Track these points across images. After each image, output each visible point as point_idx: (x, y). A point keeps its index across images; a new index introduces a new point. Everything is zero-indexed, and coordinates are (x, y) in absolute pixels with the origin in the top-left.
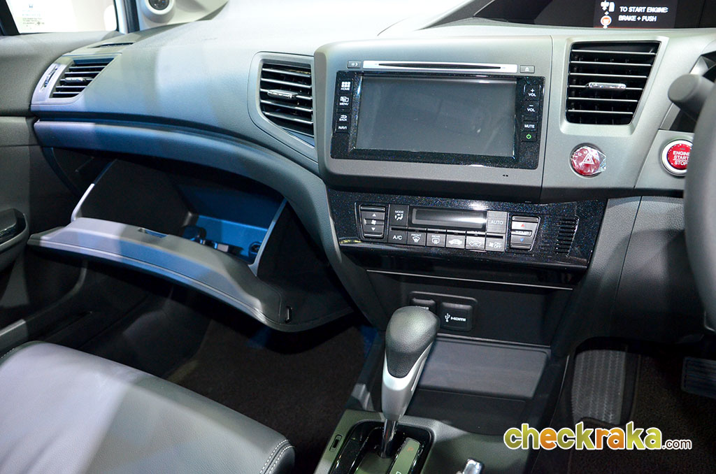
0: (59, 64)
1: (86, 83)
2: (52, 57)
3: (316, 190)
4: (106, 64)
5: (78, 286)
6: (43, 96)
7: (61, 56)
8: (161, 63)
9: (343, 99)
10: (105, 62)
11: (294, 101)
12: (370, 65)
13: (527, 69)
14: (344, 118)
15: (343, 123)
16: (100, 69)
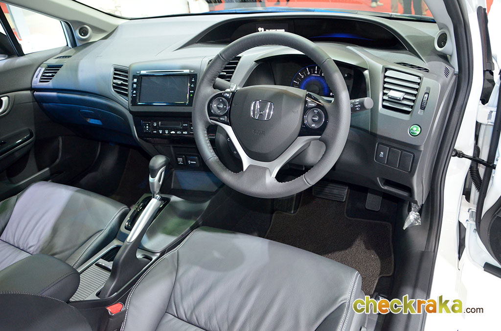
0: (42, 67)
1: (53, 76)
2: (39, 64)
3: (130, 117)
4: (60, 67)
5: (58, 161)
6: (36, 82)
7: (42, 63)
8: (80, 68)
9: (134, 85)
10: (60, 66)
11: (122, 84)
12: (143, 72)
13: (192, 71)
14: (135, 92)
15: (134, 94)
16: (58, 70)
